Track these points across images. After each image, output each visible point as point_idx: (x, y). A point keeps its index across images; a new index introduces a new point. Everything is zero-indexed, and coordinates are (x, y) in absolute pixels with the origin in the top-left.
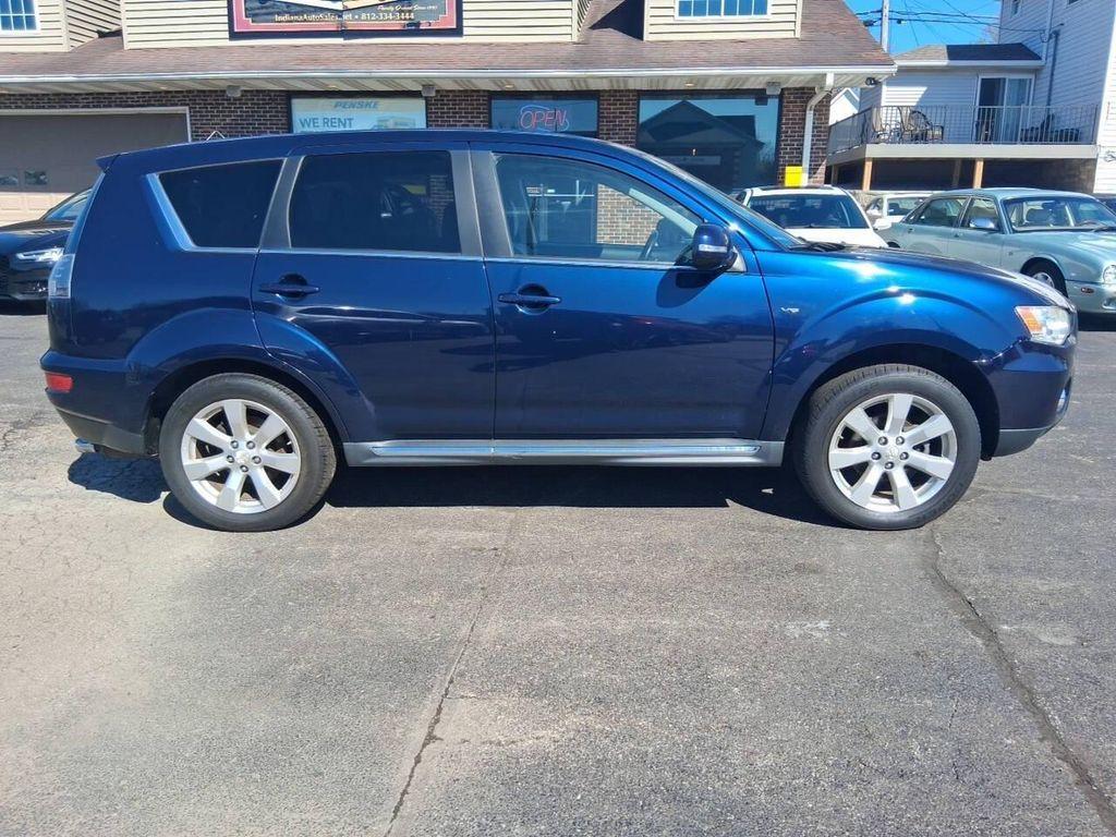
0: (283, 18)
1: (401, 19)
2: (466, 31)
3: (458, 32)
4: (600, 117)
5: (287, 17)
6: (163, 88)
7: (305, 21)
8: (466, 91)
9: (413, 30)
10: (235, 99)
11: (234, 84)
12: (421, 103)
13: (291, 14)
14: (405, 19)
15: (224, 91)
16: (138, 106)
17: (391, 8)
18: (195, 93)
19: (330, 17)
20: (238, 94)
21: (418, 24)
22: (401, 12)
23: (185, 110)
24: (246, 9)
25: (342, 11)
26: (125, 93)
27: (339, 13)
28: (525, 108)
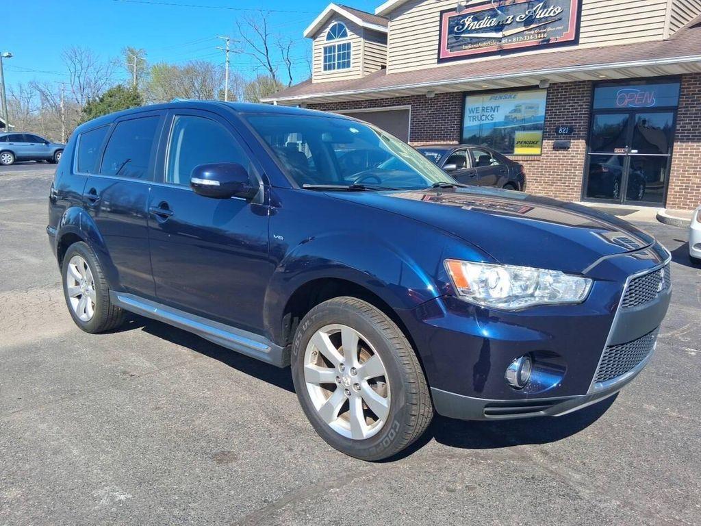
0: (466, 47)
1: (538, 38)
2: (581, 41)
3: (575, 42)
4: (681, 95)
5: (469, 46)
6: (397, 95)
7: (480, 47)
8: (576, 82)
9: (546, 44)
10: (431, 99)
11: (430, 89)
12: (544, 93)
13: (472, 44)
14: (541, 38)
15: (425, 95)
16: (388, 106)
17: (533, 32)
18: (416, 97)
19: (494, 43)
20: (432, 96)
21: (549, 40)
22: (538, 33)
23: (409, 107)
24: (448, 44)
25: (501, 38)
26: (383, 99)
27: (499, 40)
28: (620, 91)
